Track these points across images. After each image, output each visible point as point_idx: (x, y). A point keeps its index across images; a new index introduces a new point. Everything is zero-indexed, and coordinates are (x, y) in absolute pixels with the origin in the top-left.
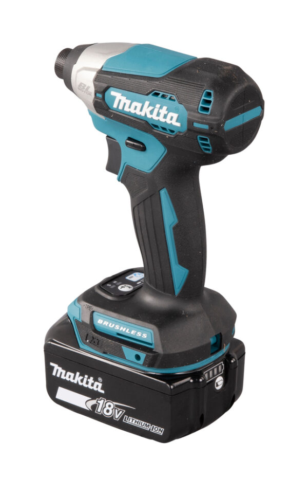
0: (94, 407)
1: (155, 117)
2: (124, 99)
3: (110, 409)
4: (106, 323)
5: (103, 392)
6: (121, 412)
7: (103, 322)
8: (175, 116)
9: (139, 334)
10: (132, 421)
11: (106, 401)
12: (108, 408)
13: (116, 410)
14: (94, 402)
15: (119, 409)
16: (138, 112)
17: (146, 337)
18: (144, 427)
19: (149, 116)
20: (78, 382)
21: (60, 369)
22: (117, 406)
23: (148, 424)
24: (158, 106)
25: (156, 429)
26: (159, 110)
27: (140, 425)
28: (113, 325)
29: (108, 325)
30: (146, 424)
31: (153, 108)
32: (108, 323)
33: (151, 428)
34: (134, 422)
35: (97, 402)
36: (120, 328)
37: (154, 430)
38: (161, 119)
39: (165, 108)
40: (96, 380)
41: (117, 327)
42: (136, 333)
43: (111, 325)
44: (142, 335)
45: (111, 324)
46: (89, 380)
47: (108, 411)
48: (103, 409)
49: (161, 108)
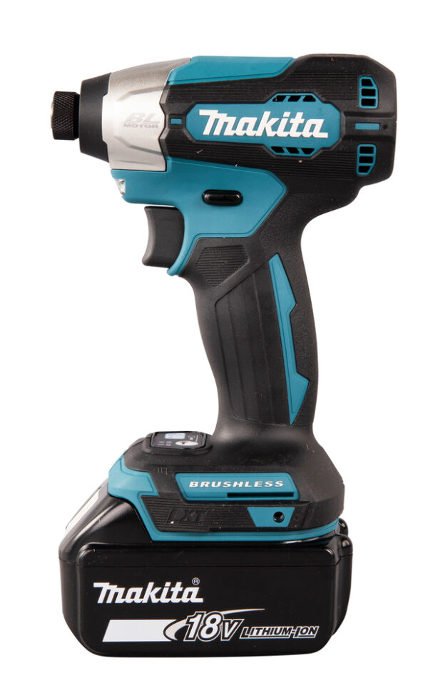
0: (181, 633)
1: (281, 133)
2: (223, 118)
3: (214, 626)
5: (201, 600)
6: (236, 623)
7: (199, 484)
8: (319, 123)
9: (269, 484)
10: (257, 633)
11: (205, 615)
12: (210, 625)
13: (227, 624)
14: (182, 623)
15: (232, 621)
16: (250, 132)
17: (281, 485)
18: (282, 636)
19: (270, 133)
20: (150, 599)
21: (114, 589)
22: (227, 616)
23: (288, 628)
25: (304, 631)
26: (289, 121)
27: (273, 634)
28: (219, 484)
29: (210, 485)
30: (285, 629)
31: (278, 119)
32: (208, 483)
33: (295, 633)
34: (260, 634)
35: (188, 622)
36: (232, 484)
37: (299, 634)
38: (294, 133)
41: (227, 484)
42: (264, 484)
43: (216, 484)
44: (274, 483)
45: (214, 483)
46: (172, 589)
47: (209, 631)
48: (199, 630)
49: (293, 116)
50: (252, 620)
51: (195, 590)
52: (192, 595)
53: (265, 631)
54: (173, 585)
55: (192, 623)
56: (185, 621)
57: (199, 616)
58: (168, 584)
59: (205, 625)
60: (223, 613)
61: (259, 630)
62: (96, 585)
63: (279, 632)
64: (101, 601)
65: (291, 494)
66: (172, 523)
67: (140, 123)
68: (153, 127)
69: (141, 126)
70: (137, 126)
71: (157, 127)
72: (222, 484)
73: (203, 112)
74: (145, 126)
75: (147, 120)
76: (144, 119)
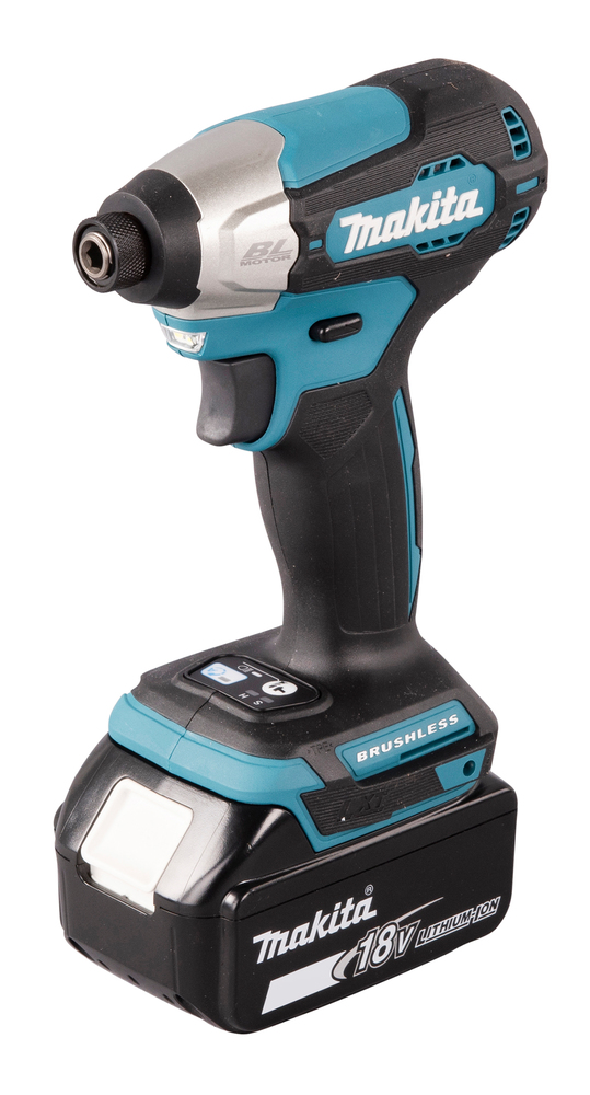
4: (375, 751)
7: (368, 754)
8: (473, 195)
9: (443, 724)
10: (435, 932)
15: (407, 927)
22: (402, 924)
23: (467, 912)
24: (437, 194)
27: (452, 927)
28: (390, 744)
29: (380, 750)
35: (359, 949)
36: (404, 740)
37: (480, 915)
39: (452, 190)
40: (359, 897)
41: (399, 742)
42: (438, 726)
43: (387, 748)
45: (383, 746)
48: (371, 955)
50: (428, 918)
51: (367, 902)
52: (364, 910)
53: (443, 926)
54: (343, 906)
55: (363, 949)
56: (356, 948)
57: (372, 935)
58: (338, 906)
59: (378, 944)
60: (397, 921)
61: (436, 927)
62: (256, 940)
63: (458, 921)
64: (260, 960)
65: (466, 729)
66: (343, 819)
67: (265, 257)
68: (283, 258)
69: (266, 261)
70: (260, 262)
71: (288, 257)
72: (394, 744)
73: (345, 222)
74: (273, 260)
75: (276, 250)
76: (270, 249)
